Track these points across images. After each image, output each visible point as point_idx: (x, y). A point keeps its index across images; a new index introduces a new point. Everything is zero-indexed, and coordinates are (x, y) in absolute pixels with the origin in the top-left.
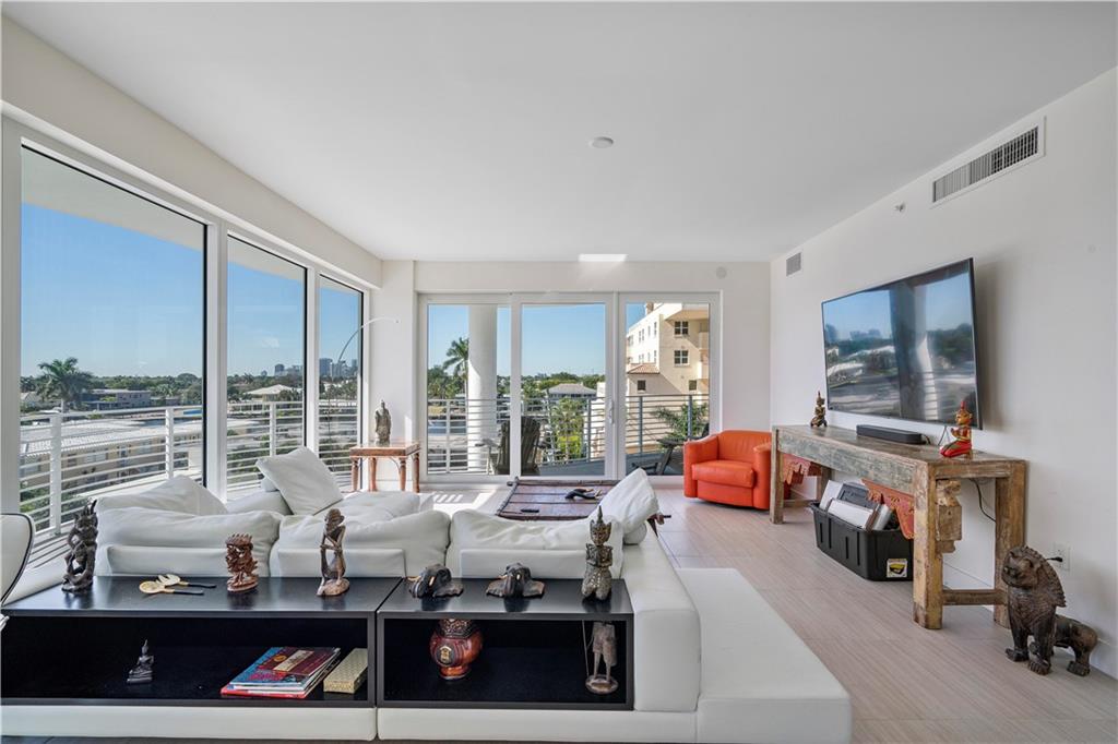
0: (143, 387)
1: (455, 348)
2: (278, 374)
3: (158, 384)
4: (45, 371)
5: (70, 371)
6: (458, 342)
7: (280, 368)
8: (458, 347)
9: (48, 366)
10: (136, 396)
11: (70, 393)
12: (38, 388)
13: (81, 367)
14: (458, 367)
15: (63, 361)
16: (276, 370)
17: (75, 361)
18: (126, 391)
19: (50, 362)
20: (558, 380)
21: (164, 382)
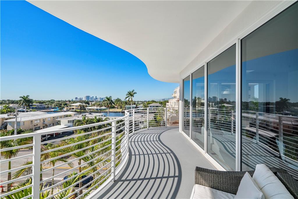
0: (42, 103)
1: (128, 94)
2: (76, 100)
3: (46, 102)
4: (21, 99)
5: (27, 99)
6: (129, 92)
7: (76, 98)
8: (129, 93)
9: (22, 97)
10: (41, 105)
11: (27, 105)
12: (19, 103)
13: (30, 98)
14: (129, 99)
15: (26, 96)
16: (76, 99)
17: (29, 96)
18: (38, 104)
19: (22, 96)
20: (151, 102)
21: (48, 102)
